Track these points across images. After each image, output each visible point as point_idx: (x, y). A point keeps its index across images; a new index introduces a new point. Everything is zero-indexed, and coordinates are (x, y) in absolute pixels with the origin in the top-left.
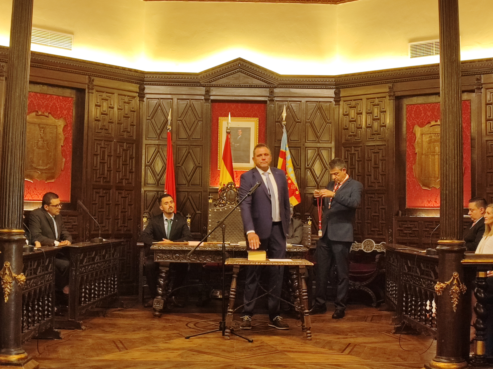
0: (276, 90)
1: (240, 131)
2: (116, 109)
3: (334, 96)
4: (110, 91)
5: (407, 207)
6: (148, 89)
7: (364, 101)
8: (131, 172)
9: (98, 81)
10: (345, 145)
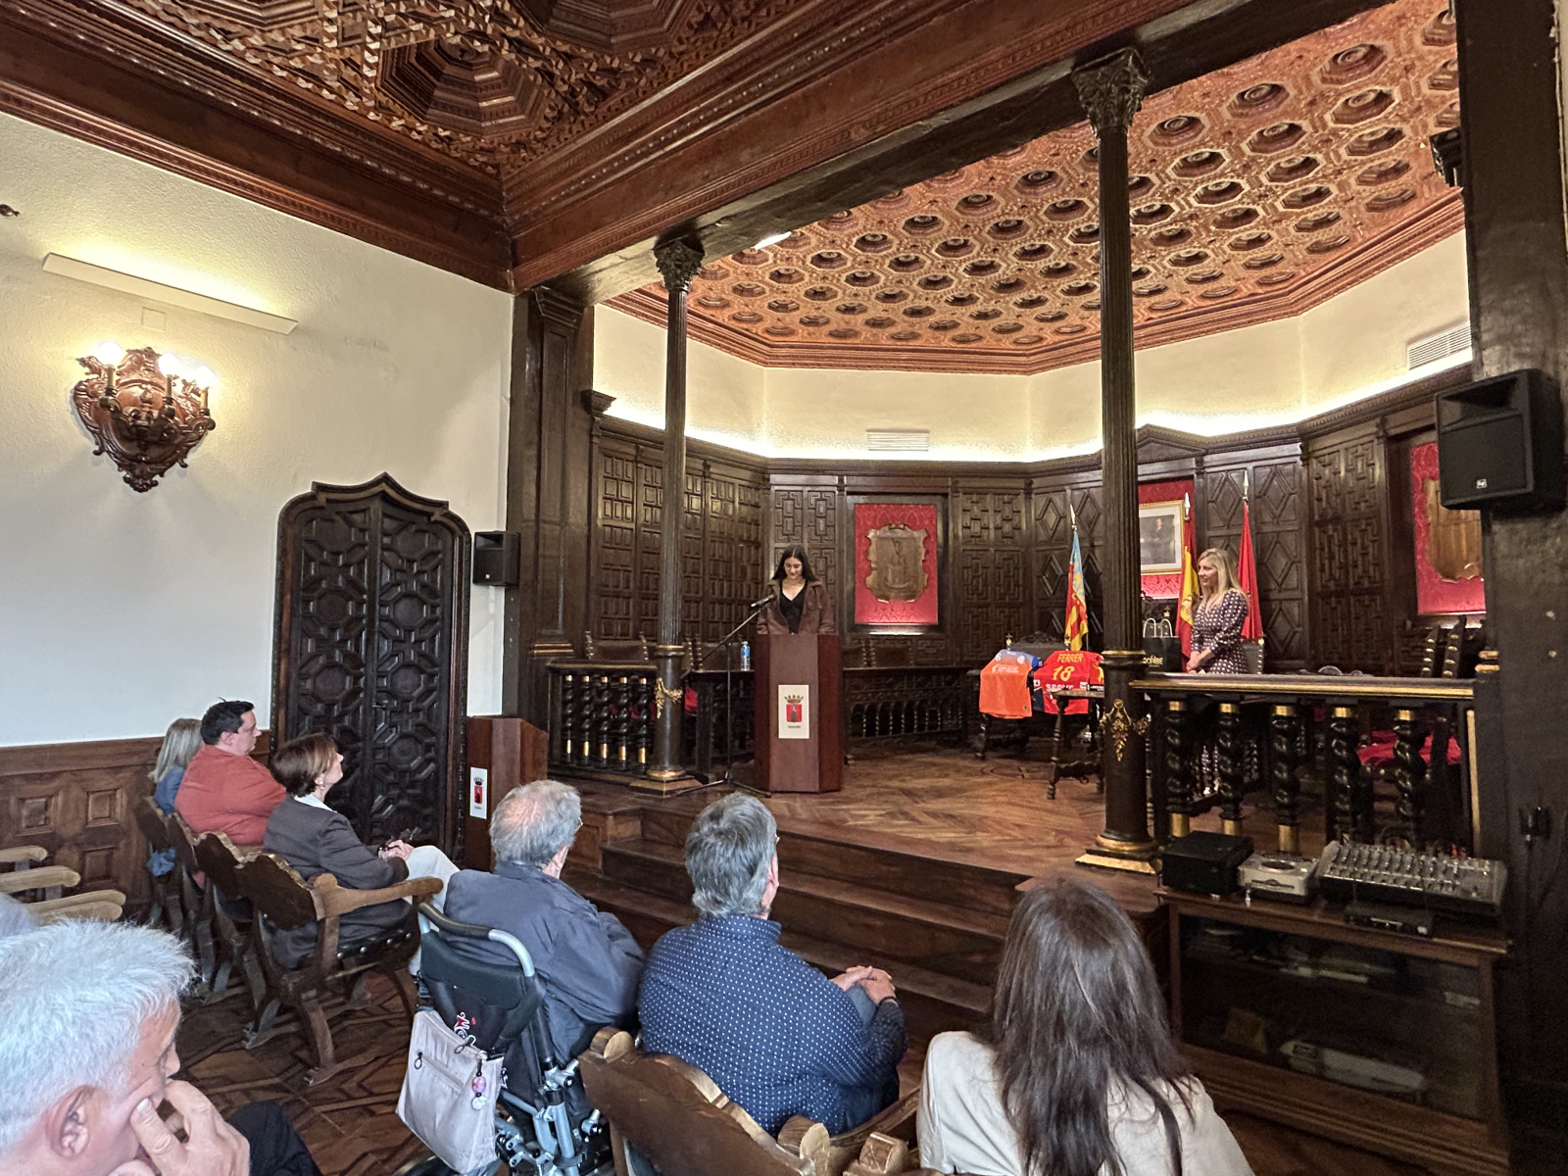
0: (1207, 458)
1: (1159, 521)
2: (991, 512)
3: (1299, 451)
4: (982, 492)
5: (1421, 612)
6: (1036, 482)
7: (1342, 454)
8: (1017, 585)
9: (962, 483)
10: (1318, 524)
